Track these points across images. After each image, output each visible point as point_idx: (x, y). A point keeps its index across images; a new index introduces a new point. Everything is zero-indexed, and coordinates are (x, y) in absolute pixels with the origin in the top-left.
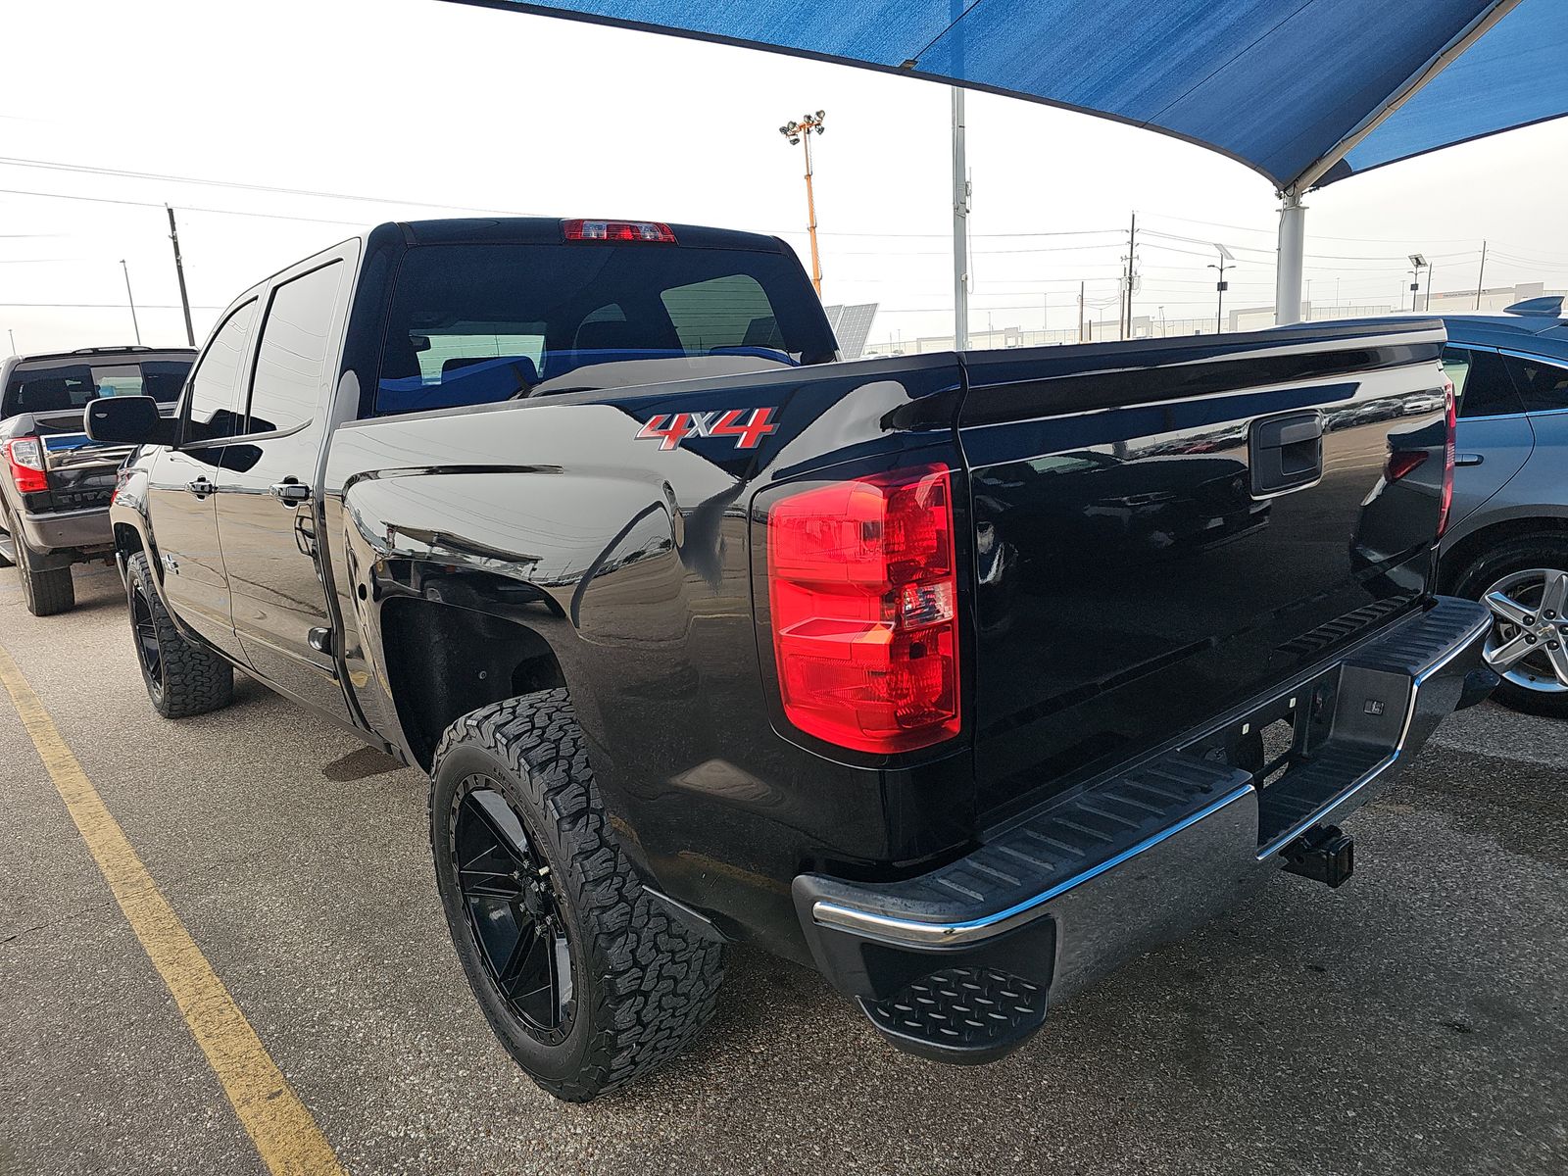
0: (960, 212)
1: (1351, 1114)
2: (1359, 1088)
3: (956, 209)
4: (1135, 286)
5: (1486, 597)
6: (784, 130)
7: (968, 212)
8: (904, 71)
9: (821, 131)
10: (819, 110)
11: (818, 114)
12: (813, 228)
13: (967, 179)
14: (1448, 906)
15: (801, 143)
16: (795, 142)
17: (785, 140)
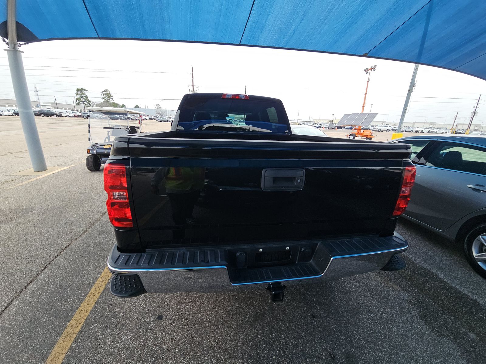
0: (410, 91)
1: (274, 357)
2: (284, 352)
3: (409, 90)
4: (476, 115)
5: (480, 237)
6: (365, 70)
7: (413, 91)
8: (365, 56)
9: (374, 70)
10: (375, 65)
11: (375, 66)
12: (366, 94)
13: (415, 83)
14: (375, 322)
15: (368, 74)
16: (367, 73)
17: (365, 73)
